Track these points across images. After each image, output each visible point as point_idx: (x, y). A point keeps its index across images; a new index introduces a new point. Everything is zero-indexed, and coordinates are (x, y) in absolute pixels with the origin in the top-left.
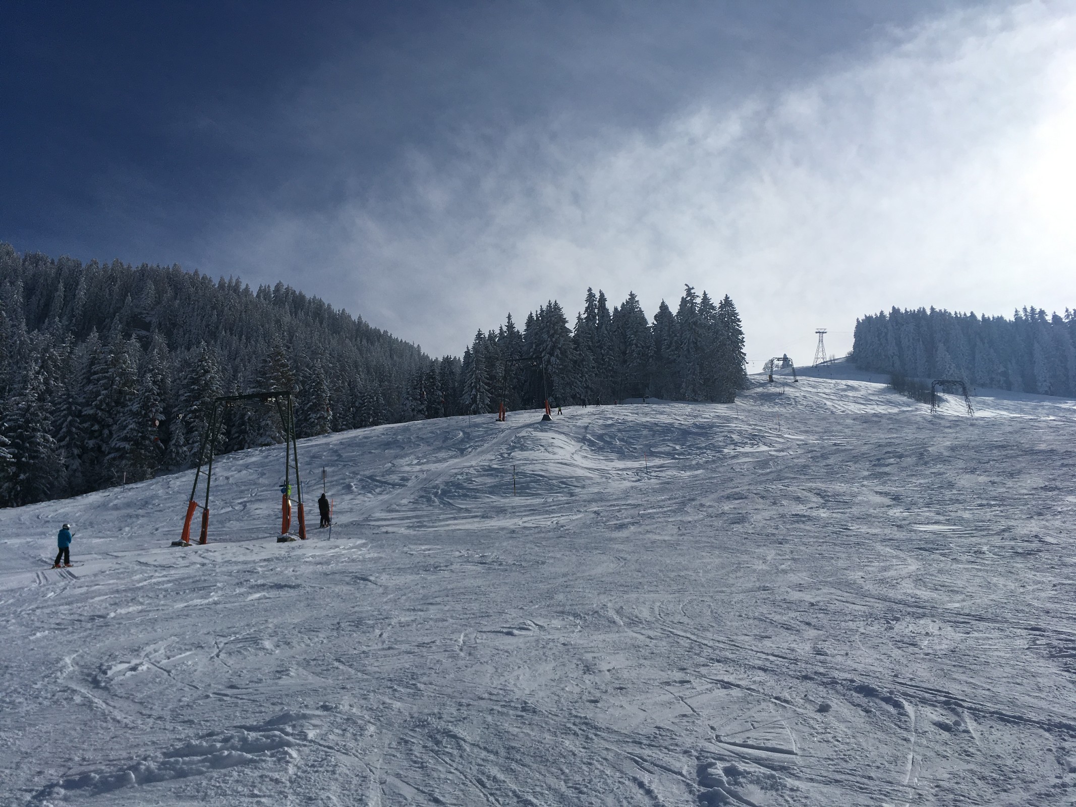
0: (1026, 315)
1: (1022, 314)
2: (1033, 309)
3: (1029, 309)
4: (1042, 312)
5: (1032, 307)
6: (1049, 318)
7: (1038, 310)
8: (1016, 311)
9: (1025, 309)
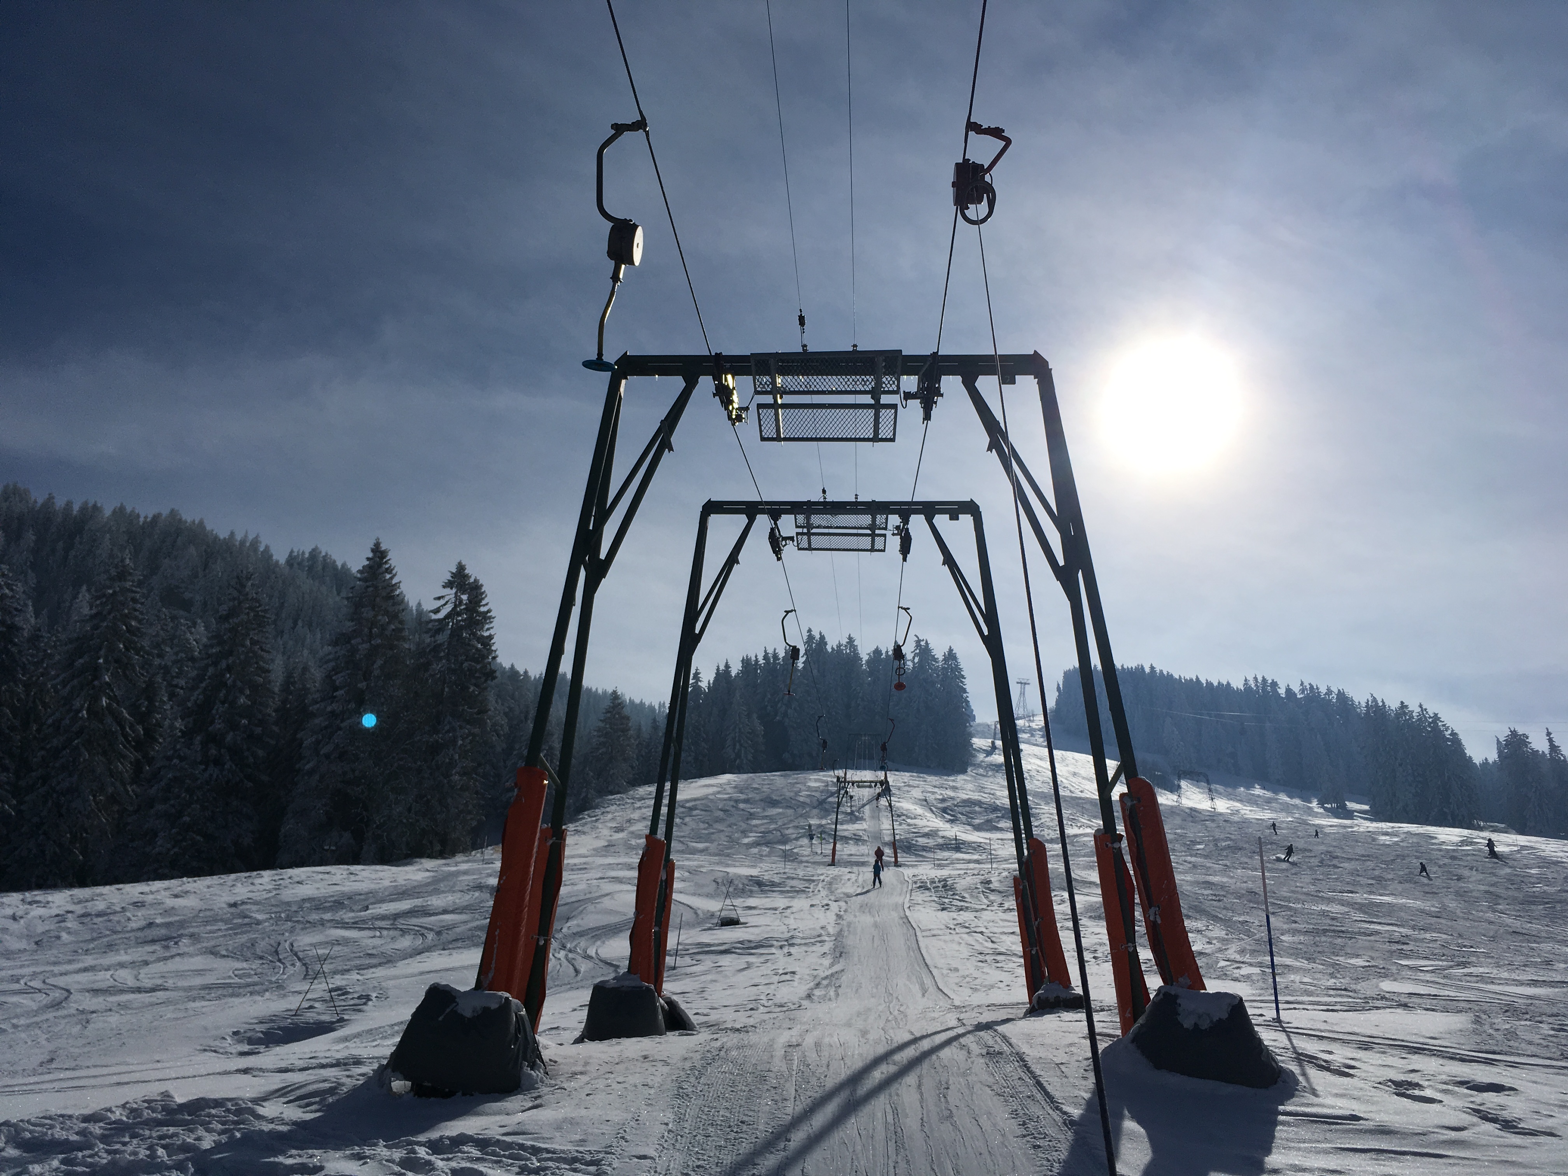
0: (1256, 685)
1: (1252, 683)
2: (1264, 680)
3: (1260, 679)
4: (1274, 684)
5: (1263, 677)
6: (1282, 691)
7: (1270, 681)
8: (1246, 680)
9: (1256, 679)
